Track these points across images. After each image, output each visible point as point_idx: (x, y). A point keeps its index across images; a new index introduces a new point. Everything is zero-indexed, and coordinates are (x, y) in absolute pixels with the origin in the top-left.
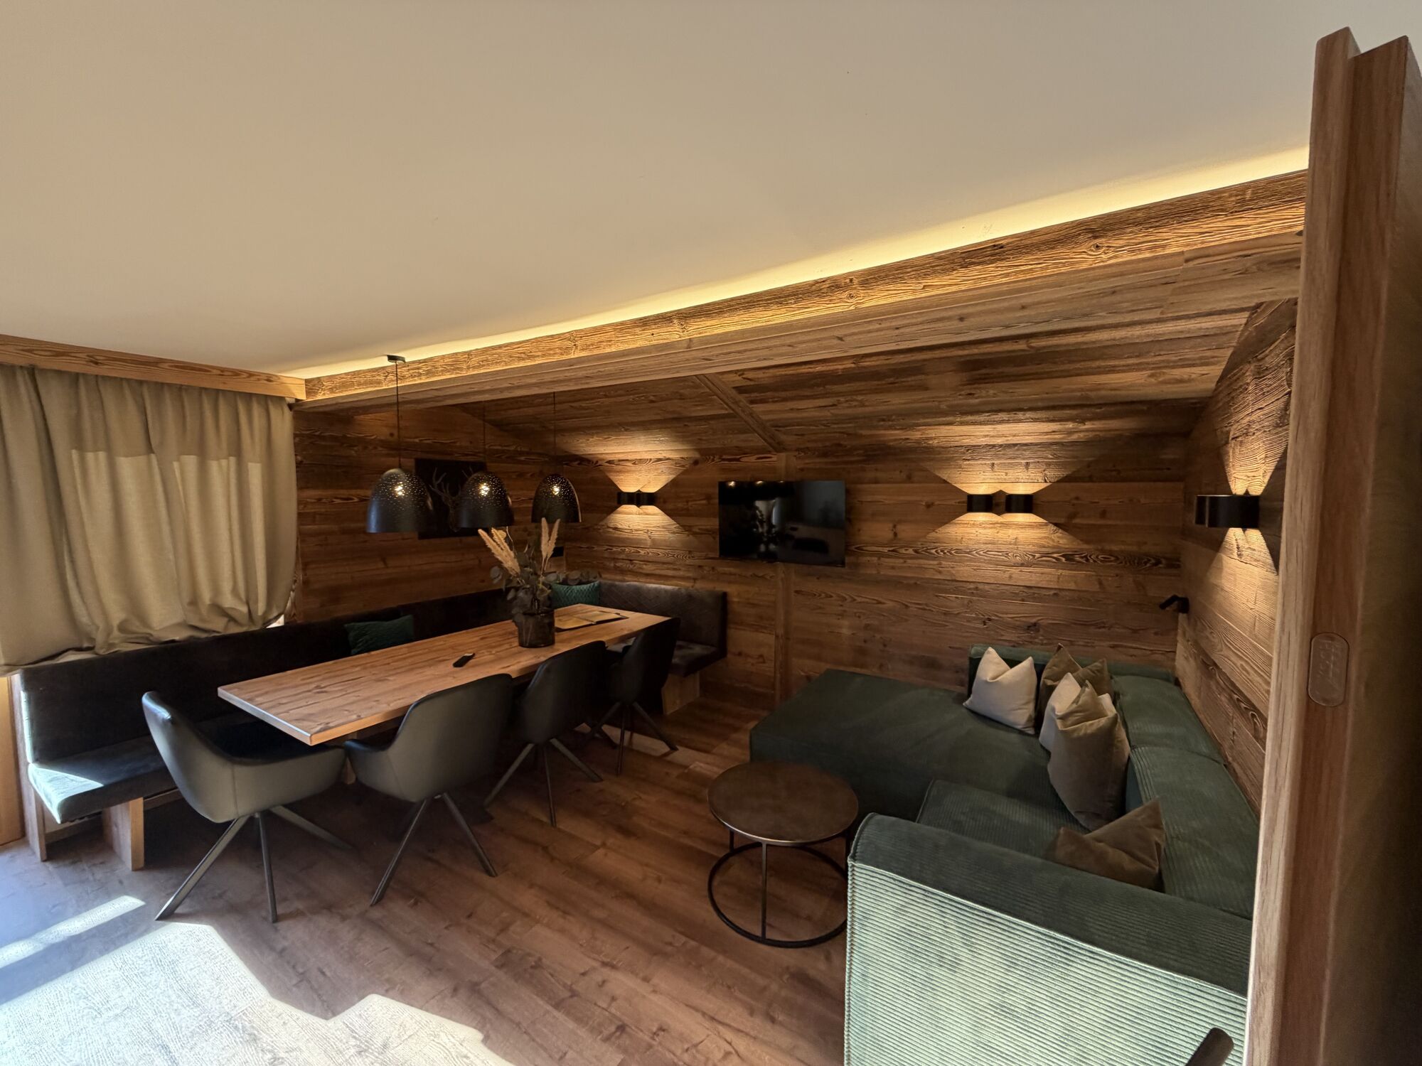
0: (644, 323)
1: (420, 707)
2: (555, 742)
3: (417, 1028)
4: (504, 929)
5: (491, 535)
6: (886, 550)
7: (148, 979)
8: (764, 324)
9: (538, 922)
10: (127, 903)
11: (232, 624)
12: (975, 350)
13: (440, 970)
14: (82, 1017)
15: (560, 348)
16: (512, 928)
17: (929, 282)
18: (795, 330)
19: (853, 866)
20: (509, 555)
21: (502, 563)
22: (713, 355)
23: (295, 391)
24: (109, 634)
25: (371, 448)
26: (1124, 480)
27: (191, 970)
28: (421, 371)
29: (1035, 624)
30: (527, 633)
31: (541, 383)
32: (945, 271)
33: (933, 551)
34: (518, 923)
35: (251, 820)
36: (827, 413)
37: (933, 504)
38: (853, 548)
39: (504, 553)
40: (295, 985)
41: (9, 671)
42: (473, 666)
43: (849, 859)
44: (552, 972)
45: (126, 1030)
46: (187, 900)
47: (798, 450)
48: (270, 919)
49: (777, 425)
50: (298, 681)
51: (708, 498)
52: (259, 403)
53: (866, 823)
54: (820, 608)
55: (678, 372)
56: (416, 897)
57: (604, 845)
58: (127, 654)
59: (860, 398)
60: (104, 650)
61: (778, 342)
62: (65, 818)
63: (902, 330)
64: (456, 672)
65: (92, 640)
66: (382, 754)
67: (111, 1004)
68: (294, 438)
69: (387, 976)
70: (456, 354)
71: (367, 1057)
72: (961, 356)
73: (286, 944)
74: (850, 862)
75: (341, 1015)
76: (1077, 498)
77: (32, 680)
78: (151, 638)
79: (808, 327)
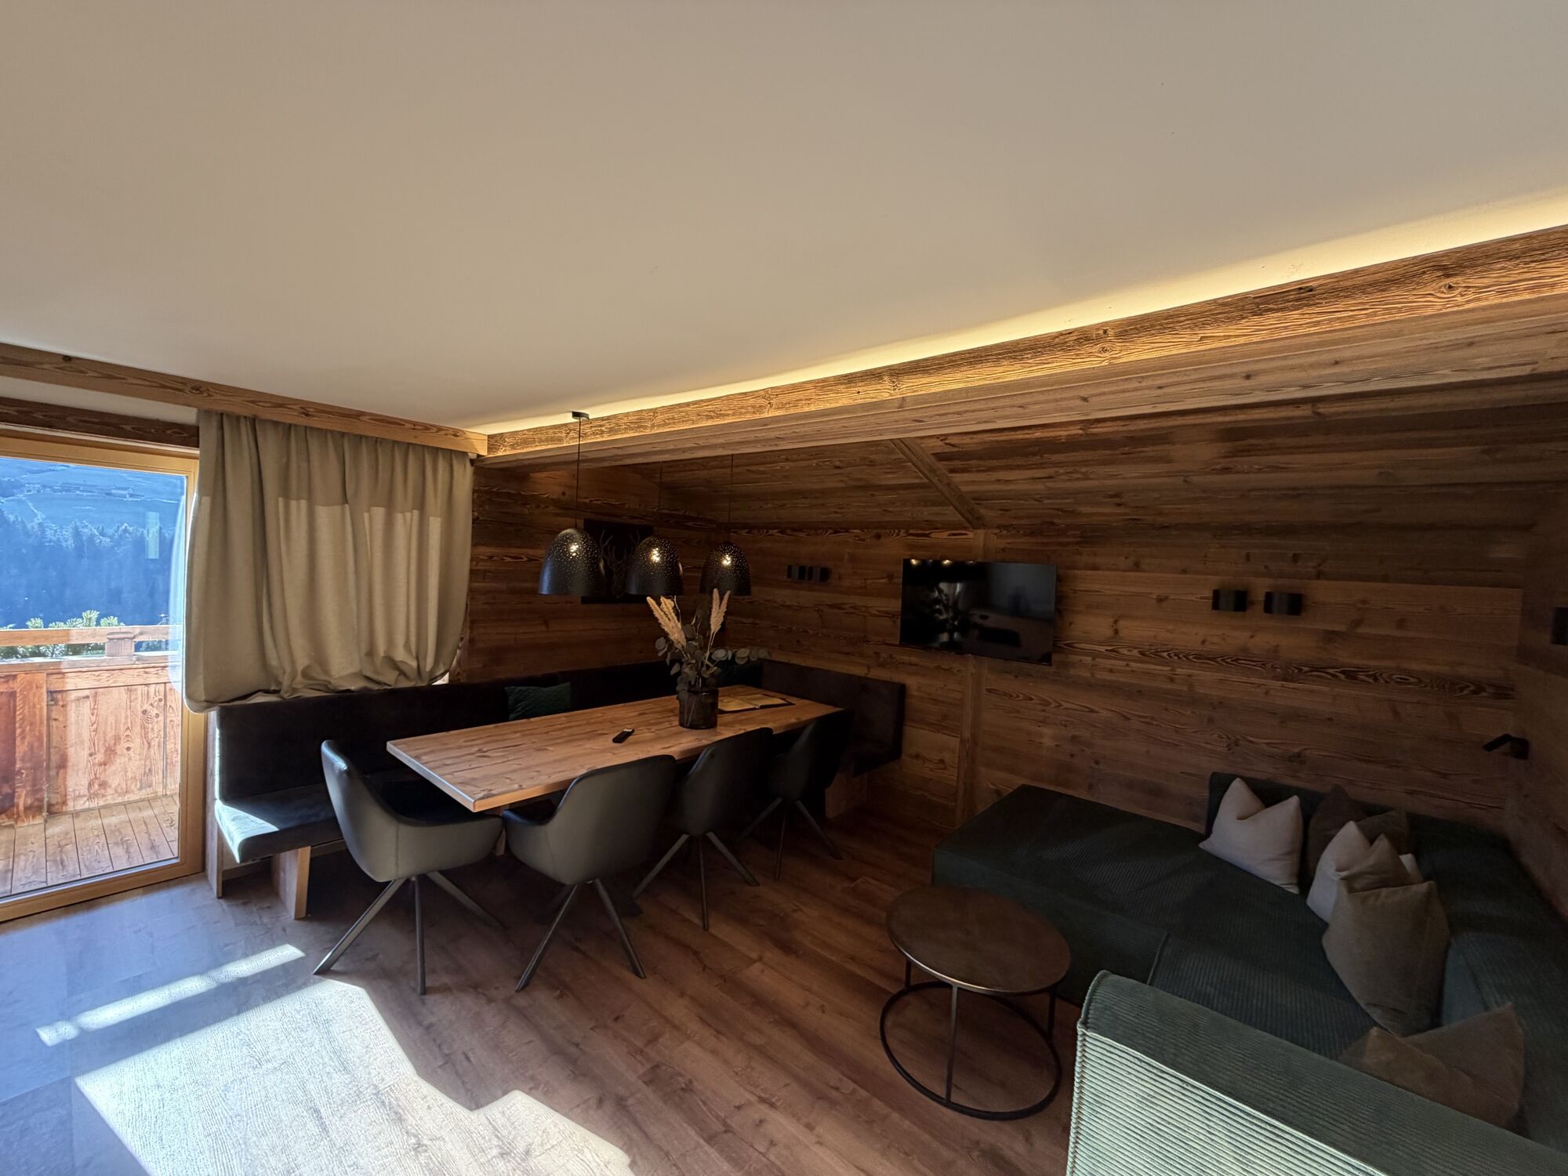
0: (850, 379)
1: (584, 781)
2: (711, 836)
3: (561, 1138)
4: (653, 1040)
5: (659, 604)
6: (1102, 649)
7: (304, 1036)
8: (992, 382)
9: (688, 1037)
10: (288, 953)
11: (402, 678)
12: (1241, 416)
13: (584, 1075)
14: (245, 1064)
15: (753, 407)
16: (661, 1040)
17: (1208, 332)
18: (1031, 388)
19: (1084, 1034)
20: (676, 626)
21: (668, 634)
22: (926, 416)
23: (478, 447)
24: (293, 678)
25: (542, 506)
26: (1433, 582)
27: (344, 1032)
28: (603, 428)
29: (1299, 755)
30: (689, 713)
31: (727, 444)
32: (1231, 320)
33: (1165, 654)
34: (667, 1036)
35: (408, 881)
36: (1040, 487)
37: (1167, 598)
38: (1061, 644)
39: (671, 624)
40: (440, 1067)
41: (208, 707)
42: (630, 744)
43: (1078, 1025)
44: (704, 1098)
45: (283, 1086)
46: (342, 958)
47: (999, 527)
48: (419, 989)
49: (978, 498)
50: (461, 742)
51: (890, 577)
52: (444, 457)
53: (1099, 982)
54: (1018, 712)
55: (881, 435)
56: (562, 989)
57: (760, 959)
58: (308, 700)
59: (1084, 470)
60: (288, 694)
61: (1008, 402)
62: (243, 858)
63: (1165, 390)
64: (617, 748)
65: (279, 683)
66: (543, 828)
67: (271, 1055)
68: (473, 493)
69: (530, 1072)
70: (642, 411)
71: (509, 1161)
72: (1221, 423)
73: (433, 1019)
74: (1080, 1030)
75: (486, 1109)
76: (1364, 602)
77: (227, 719)
78: (329, 686)
79: (1047, 386)
